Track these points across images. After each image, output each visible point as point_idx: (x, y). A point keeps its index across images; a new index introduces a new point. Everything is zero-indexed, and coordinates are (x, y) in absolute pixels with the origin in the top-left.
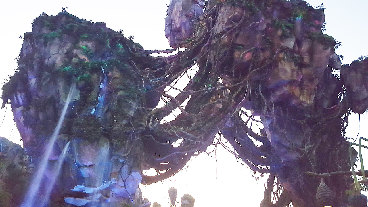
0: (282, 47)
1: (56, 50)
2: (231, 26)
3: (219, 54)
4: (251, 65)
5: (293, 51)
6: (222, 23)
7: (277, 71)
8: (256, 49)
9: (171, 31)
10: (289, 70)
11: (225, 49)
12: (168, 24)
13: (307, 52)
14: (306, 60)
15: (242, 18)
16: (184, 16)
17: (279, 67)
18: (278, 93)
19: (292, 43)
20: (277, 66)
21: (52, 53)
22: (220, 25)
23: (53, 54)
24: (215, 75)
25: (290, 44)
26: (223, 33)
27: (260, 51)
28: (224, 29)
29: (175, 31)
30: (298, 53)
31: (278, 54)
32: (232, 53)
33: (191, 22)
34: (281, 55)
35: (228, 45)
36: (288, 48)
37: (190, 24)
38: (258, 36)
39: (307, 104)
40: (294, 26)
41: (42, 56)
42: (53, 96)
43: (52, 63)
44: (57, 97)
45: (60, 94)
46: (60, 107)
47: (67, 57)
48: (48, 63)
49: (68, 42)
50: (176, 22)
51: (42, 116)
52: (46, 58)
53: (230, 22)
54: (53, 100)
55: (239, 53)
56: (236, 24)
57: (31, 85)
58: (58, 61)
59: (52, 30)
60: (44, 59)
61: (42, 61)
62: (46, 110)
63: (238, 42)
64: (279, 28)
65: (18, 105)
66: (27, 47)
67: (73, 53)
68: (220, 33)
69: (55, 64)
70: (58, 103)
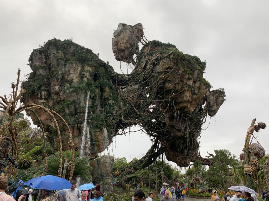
0: (188, 84)
1: (73, 71)
2: (167, 71)
3: (158, 83)
4: (172, 91)
5: (192, 87)
6: (162, 67)
7: (183, 96)
8: (176, 83)
9: (118, 49)
10: (188, 96)
11: (161, 81)
12: (115, 44)
13: (197, 88)
14: (196, 92)
15: (173, 68)
16: (128, 44)
17: (185, 94)
18: (181, 105)
19: (192, 83)
20: (184, 93)
22: (161, 68)
24: (155, 94)
25: (191, 83)
26: (162, 72)
27: (177, 84)
28: (163, 71)
29: (120, 50)
30: (193, 88)
31: (185, 88)
32: (164, 83)
33: (133, 48)
34: (187, 89)
35: (163, 79)
36: (190, 85)
37: (132, 50)
38: (177, 77)
39: (192, 111)
40: (193, 74)
41: (63, 73)
42: (75, 100)
43: (71, 79)
44: (78, 102)
45: (81, 100)
46: (80, 108)
47: (79, 76)
48: (67, 78)
49: (79, 66)
50: (122, 45)
51: (68, 111)
52: (67, 75)
53: (167, 68)
54: (74, 102)
55: (168, 85)
56: (170, 70)
57: (55, 90)
58: (74, 78)
59: (65, 54)
60: (65, 75)
61: (63, 76)
62: (70, 108)
63: (168, 79)
64: (187, 74)
65: (41, 98)
66: (40, 58)
67: (83, 74)
68: (160, 72)
69: (73, 79)
70: (79, 105)
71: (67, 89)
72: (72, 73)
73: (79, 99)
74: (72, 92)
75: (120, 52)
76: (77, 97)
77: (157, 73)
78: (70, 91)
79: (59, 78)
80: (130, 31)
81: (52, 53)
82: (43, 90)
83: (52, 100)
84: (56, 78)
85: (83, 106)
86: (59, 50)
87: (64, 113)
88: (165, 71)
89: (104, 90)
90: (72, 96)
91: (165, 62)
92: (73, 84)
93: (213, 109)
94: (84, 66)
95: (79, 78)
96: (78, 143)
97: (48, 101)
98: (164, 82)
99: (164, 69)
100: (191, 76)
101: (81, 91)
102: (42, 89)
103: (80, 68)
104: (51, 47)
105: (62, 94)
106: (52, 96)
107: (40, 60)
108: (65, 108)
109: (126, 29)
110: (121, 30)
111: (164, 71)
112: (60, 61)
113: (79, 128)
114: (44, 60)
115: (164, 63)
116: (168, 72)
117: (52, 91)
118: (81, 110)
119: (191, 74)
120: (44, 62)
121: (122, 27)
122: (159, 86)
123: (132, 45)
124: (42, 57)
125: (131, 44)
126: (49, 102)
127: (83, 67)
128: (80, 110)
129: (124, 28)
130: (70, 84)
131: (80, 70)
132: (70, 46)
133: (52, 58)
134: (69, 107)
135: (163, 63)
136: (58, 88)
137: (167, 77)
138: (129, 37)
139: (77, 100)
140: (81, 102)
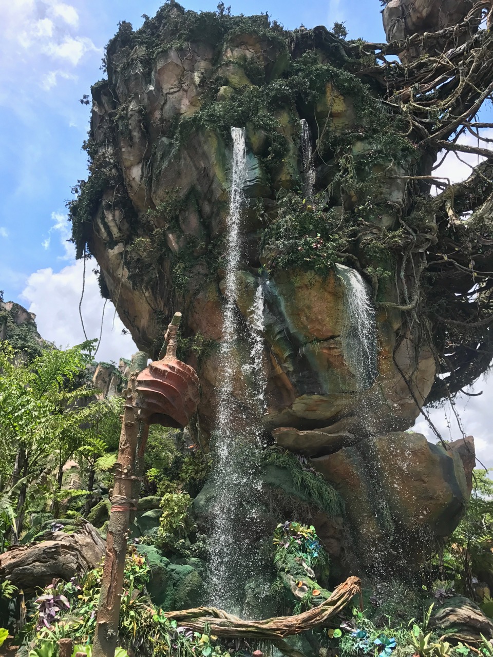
1: (175, 83)
21: (168, 91)
23: (172, 94)
42: (192, 187)
43: (173, 115)
44: (205, 186)
45: (212, 174)
46: (214, 211)
49: (198, 58)
52: (156, 108)
54: (193, 198)
57: (133, 184)
58: (183, 108)
60: (150, 112)
61: (146, 119)
65: (112, 243)
67: (217, 79)
69: (179, 114)
71: (163, 156)
72: (172, 91)
73: (205, 174)
78: (170, 159)
89: (319, 109)
90: (179, 174)
94: (218, 51)
101: (200, 134)
102: (104, 203)
103: (202, 64)
127: (216, 59)
130: (170, 135)
131: (202, 70)
134: (180, 224)
136: (140, 172)
139: (198, 180)
140: (212, 181)
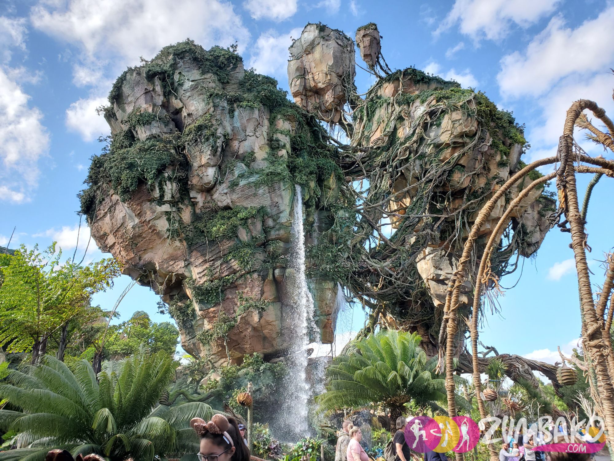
0: (500, 177)
2: (460, 140)
4: (467, 192)
6: (450, 132)
9: (305, 88)
11: (445, 167)
12: (298, 74)
14: (514, 196)
15: (477, 135)
16: (334, 75)
19: (507, 174)
22: (445, 134)
23: (250, 136)
24: (428, 198)
26: (448, 145)
28: (450, 142)
29: (311, 90)
32: (451, 172)
33: (345, 87)
34: (497, 188)
36: (504, 180)
40: (509, 153)
41: (228, 134)
42: (262, 207)
43: (250, 151)
44: (274, 211)
45: (282, 208)
46: (277, 227)
47: (268, 144)
48: (238, 148)
49: (264, 117)
50: (316, 78)
51: (247, 236)
52: (236, 140)
53: (461, 135)
54: (262, 212)
55: (460, 176)
56: (467, 140)
57: (205, 178)
58: (256, 150)
59: (223, 83)
60: (231, 139)
61: (227, 141)
62: (251, 227)
63: (462, 162)
64: (499, 152)
65: (161, 201)
66: (150, 91)
67: (277, 140)
68: (442, 144)
69: (252, 153)
70: (274, 220)
71: (242, 176)
72: (251, 134)
73: (276, 205)
74: (257, 185)
75: (311, 96)
76: (271, 198)
77: (432, 146)
78: (249, 183)
79: (217, 147)
80: (338, 43)
81: (188, 80)
82: (170, 179)
83: (190, 207)
84: (212, 147)
85: (287, 224)
86: (208, 72)
87: (236, 239)
88: (454, 143)
89: (325, 183)
90: (255, 195)
91: (456, 120)
92: (254, 165)
93: (534, 240)
94: (275, 117)
95: (267, 149)
96: (274, 320)
97: (179, 210)
98: (451, 170)
99: (455, 137)
100: (505, 158)
101: (282, 184)
102: (166, 175)
103: (266, 123)
104: (181, 63)
105: (225, 191)
106: (191, 196)
107: (149, 98)
108: (240, 227)
109: (326, 38)
110: (313, 41)
111: (453, 141)
112: (218, 100)
113: (279, 279)
114: (162, 98)
115: (454, 122)
116: (463, 145)
117: (195, 181)
118: (282, 232)
119: (505, 154)
120: (161, 104)
121: (317, 32)
122: (438, 178)
123: (343, 79)
124: (154, 90)
125: (341, 76)
126: (183, 213)
127: (272, 122)
128: (277, 232)
129: (322, 34)
130: (248, 165)
131: (266, 127)
132: (234, 64)
133: (188, 94)
134: (248, 224)
135: (452, 122)
136: (214, 173)
137: (459, 158)
138: (335, 57)
139: (270, 206)
140: (281, 212)
